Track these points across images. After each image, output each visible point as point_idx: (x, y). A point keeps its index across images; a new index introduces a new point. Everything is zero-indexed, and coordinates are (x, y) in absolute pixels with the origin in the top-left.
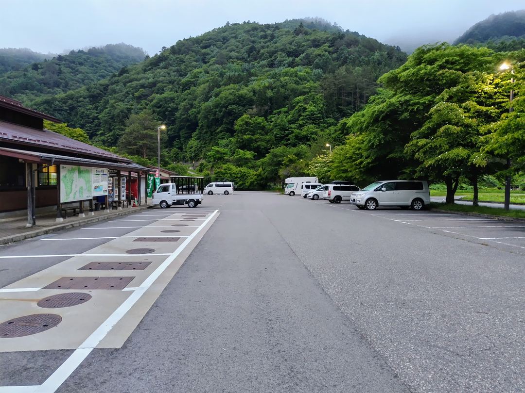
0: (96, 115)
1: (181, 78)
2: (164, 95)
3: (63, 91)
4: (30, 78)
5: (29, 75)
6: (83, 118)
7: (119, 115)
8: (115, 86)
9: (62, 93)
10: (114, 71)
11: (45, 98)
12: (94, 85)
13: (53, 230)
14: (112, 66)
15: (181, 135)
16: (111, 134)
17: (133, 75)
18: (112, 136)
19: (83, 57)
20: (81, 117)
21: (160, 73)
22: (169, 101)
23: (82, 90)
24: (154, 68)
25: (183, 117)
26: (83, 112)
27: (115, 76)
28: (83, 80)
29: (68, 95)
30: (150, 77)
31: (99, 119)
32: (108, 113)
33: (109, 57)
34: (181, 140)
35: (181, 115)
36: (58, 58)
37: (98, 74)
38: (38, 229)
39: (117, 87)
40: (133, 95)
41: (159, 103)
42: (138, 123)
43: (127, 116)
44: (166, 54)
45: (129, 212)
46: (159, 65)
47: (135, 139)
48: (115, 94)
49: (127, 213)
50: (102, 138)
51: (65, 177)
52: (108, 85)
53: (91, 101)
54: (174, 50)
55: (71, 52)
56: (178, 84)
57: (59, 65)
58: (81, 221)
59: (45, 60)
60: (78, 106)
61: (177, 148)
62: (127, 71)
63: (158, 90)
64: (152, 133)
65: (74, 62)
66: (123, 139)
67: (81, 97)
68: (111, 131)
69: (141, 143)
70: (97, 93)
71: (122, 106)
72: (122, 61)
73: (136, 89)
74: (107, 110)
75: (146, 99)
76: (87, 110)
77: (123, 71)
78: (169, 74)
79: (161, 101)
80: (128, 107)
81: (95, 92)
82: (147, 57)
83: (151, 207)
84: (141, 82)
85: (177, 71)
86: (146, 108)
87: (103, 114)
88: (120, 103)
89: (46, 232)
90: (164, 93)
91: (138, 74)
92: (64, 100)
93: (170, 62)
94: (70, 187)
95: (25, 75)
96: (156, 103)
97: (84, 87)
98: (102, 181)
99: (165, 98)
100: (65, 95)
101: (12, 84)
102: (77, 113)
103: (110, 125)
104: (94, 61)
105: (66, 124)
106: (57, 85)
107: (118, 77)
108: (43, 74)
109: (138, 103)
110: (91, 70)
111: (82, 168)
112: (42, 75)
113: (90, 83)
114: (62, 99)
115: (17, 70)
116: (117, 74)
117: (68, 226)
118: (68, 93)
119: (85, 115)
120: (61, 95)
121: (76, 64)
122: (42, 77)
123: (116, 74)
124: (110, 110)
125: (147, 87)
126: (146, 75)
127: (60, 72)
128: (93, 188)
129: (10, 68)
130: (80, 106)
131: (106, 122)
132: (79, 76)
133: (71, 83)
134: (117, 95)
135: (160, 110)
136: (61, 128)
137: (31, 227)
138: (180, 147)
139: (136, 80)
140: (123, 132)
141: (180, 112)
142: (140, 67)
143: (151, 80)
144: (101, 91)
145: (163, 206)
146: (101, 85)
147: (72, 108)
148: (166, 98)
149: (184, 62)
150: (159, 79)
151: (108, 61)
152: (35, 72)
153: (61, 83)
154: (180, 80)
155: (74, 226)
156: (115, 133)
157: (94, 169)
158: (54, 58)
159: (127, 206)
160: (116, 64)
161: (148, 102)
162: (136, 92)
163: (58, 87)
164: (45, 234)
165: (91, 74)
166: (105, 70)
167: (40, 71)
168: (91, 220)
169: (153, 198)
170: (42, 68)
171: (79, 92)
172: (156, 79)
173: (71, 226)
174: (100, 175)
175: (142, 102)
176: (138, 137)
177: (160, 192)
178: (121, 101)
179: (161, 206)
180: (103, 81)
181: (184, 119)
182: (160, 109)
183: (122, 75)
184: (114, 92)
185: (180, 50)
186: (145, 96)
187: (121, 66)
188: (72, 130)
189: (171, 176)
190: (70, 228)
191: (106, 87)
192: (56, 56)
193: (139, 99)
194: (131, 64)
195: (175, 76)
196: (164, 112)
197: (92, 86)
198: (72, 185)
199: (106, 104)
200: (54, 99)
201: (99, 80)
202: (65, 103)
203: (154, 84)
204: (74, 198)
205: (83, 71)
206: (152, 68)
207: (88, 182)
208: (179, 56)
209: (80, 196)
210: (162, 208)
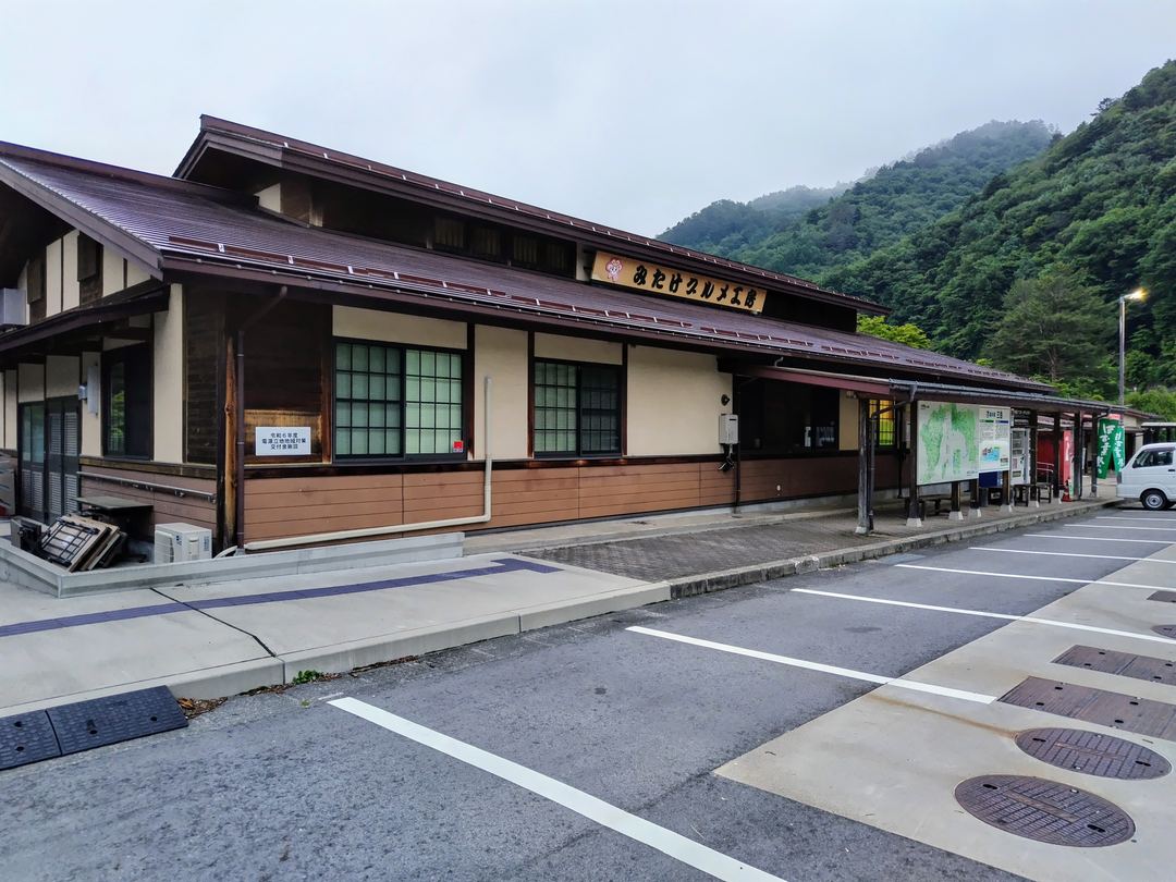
0: (930, 293)
1: (1158, 165)
2: (1104, 220)
3: (863, 254)
4: (803, 241)
5: (802, 235)
6: (902, 304)
7: (985, 286)
8: (975, 221)
9: (861, 258)
10: (972, 190)
11: (829, 274)
12: (928, 229)
13: (912, 545)
14: (967, 180)
15: (1157, 317)
16: (964, 331)
17: (1020, 187)
18: (966, 335)
19: (906, 175)
20: (898, 302)
21: (1094, 167)
22: (1117, 232)
23: (903, 245)
24: (1076, 159)
25: (1163, 266)
26: (904, 292)
27: (975, 200)
28: (903, 224)
29: (874, 260)
30: (1065, 183)
31: (937, 302)
32: (959, 285)
33: (963, 162)
34: (1156, 327)
35: (1157, 262)
36: (854, 189)
37: (935, 205)
38: (883, 540)
39: (977, 225)
40: (1020, 234)
41: (1088, 242)
42: (1037, 298)
43: (1005, 286)
44: (1110, 117)
45: (1062, 513)
46: (1090, 149)
47: (1027, 335)
48: (974, 239)
49: (1056, 518)
50: (944, 342)
51: (927, 427)
52: (960, 224)
53: (920, 265)
54: (1134, 100)
55: (881, 170)
56: (1148, 182)
57: (857, 203)
58: (962, 530)
59: (831, 199)
60: (895, 280)
61: (1141, 350)
62: (1005, 181)
63: (1087, 209)
64: (1074, 319)
65: (885, 191)
66: (998, 339)
67: (899, 260)
68: (963, 323)
69: (1044, 344)
70: (935, 246)
71: (992, 264)
72: (992, 162)
73: (1028, 219)
74: (955, 280)
75: (1052, 238)
76: (912, 285)
77: (997, 184)
78: (1119, 163)
79: (1097, 235)
80: (1008, 263)
81: (930, 246)
82: (1057, 137)
83: (1112, 506)
84: (1039, 200)
85: (1147, 150)
86: (1052, 261)
87: (947, 289)
88: (987, 259)
89: (899, 550)
90: (1103, 215)
91: (1033, 183)
92: (865, 274)
93: (1124, 132)
94: (935, 451)
95: (795, 236)
96: (1081, 242)
97: (905, 239)
98: (998, 437)
99: (1106, 227)
100: (868, 260)
101: (775, 258)
102: (891, 294)
103: (963, 311)
104: (929, 177)
105: (882, 318)
106: (852, 244)
107: (982, 199)
108: (826, 228)
109: (1032, 250)
110: (920, 198)
111: (960, 407)
112: (825, 230)
113: (919, 226)
114: (861, 272)
115: (783, 230)
116: (980, 193)
117: (939, 538)
118: (872, 257)
119: (906, 296)
120: (858, 262)
121: (890, 194)
122: (824, 234)
123: (977, 194)
124: (963, 278)
125: (1056, 208)
126: (1053, 182)
127: (858, 217)
128: (980, 452)
129: (771, 230)
130: (897, 280)
131: (953, 306)
132: (897, 217)
133: (879, 236)
134: (980, 242)
135: (1091, 260)
136: (872, 329)
137: (866, 535)
138: (1153, 346)
139: (1028, 198)
140: (998, 324)
141: (1153, 254)
142: (1037, 165)
143: (1068, 189)
144: (942, 239)
145: (1151, 504)
146: (944, 226)
147: (881, 287)
148: (1109, 225)
149: (1168, 121)
150: (1090, 183)
151: (957, 171)
152: (813, 227)
153: (859, 239)
154: (1155, 171)
155: (951, 539)
156: (974, 327)
157: (983, 410)
158: (847, 191)
159: (1049, 499)
160: (977, 174)
161: (1058, 245)
162: (1027, 226)
163: (854, 247)
164: (897, 552)
165: (921, 208)
166: (953, 191)
167: (821, 222)
168: (983, 529)
169: (1119, 480)
170: (825, 217)
171: (895, 251)
172: (1081, 183)
173: (944, 540)
174: (995, 424)
175: (1043, 246)
176: (1036, 330)
177: (1140, 466)
178: (989, 253)
179: (1144, 504)
180: (946, 218)
181: (1165, 270)
182: (1091, 256)
183: (992, 194)
184: (974, 235)
185: (1154, 94)
186: (1051, 232)
187: (990, 175)
188: (896, 329)
189: (1145, 424)
190: (943, 544)
191: (954, 229)
192: (851, 187)
193: (1036, 238)
194: (1014, 164)
195: (1137, 164)
196: (1104, 262)
197: (925, 232)
198: (939, 447)
199: (954, 267)
200: (847, 274)
201: (938, 217)
202: (866, 278)
203: (1076, 198)
204: (943, 474)
205: (902, 204)
206: (1070, 160)
207: (970, 439)
208: (1150, 111)
209: (954, 472)
210: (1146, 508)
